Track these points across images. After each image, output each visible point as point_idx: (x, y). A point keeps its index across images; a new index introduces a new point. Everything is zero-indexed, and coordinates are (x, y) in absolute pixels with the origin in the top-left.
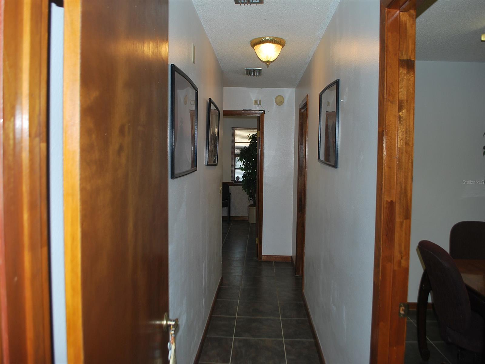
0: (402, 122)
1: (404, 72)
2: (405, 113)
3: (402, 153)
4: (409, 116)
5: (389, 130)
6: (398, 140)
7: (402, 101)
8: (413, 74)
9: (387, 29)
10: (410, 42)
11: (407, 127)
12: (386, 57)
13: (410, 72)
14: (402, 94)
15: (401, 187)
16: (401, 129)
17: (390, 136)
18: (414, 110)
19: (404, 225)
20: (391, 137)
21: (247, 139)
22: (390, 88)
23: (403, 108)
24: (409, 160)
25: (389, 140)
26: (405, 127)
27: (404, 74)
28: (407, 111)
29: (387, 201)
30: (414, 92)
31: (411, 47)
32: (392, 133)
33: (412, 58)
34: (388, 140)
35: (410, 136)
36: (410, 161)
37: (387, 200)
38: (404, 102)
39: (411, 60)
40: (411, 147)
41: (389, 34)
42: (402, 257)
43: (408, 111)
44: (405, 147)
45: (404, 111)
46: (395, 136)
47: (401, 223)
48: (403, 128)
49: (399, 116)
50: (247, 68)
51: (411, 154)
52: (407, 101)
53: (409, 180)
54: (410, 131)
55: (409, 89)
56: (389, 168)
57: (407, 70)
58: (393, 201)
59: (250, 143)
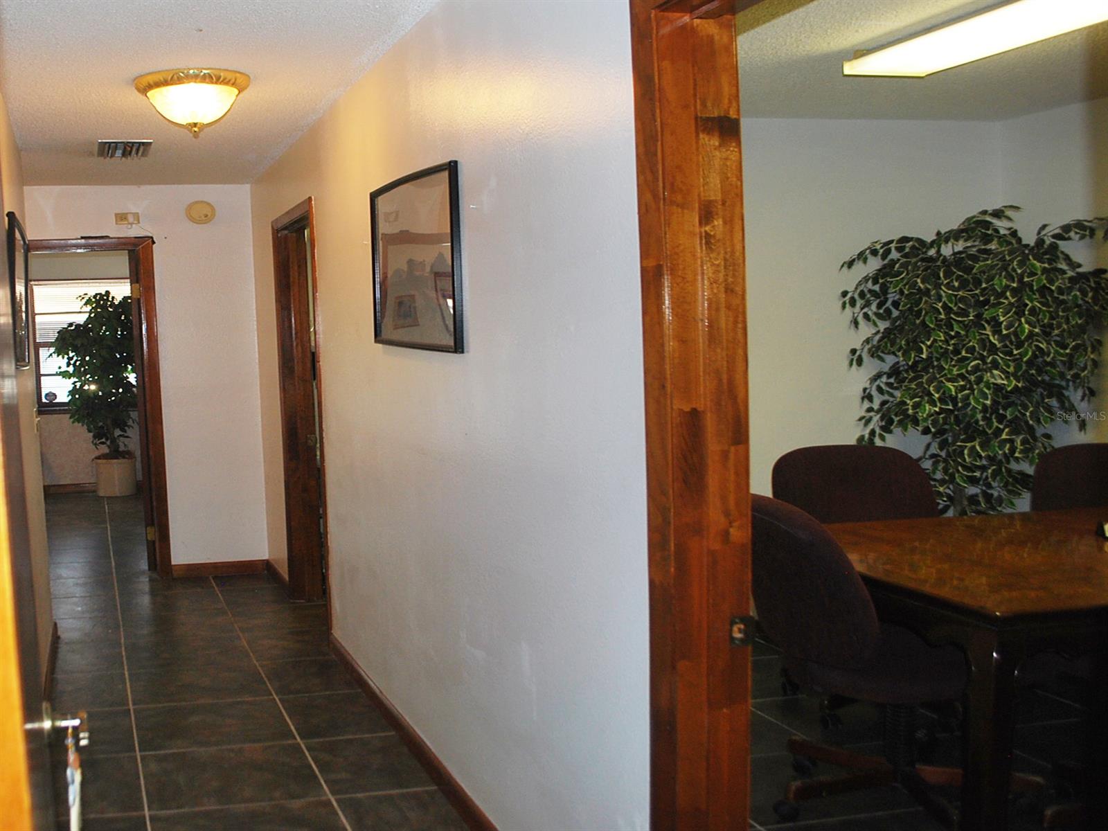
0: (715, 246)
1: (712, 143)
2: (721, 226)
3: (718, 310)
4: (731, 232)
5: (678, 264)
6: (703, 284)
7: (710, 202)
8: (735, 147)
9: (658, 53)
10: (725, 80)
11: (728, 257)
12: (658, 111)
13: (729, 143)
14: (712, 187)
15: (720, 380)
16: (713, 260)
17: (679, 276)
18: (743, 220)
19: (732, 456)
20: (684, 278)
21: (78, 305)
22: (674, 177)
23: (715, 217)
24: (735, 322)
25: (678, 284)
26: (722, 256)
27: (712, 147)
28: (725, 223)
29: (680, 410)
30: (741, 182)
31: (726, 89)
32: (684, 268)
33: (731, 113)
34: (675, 285)
35: (737, 274)
36: (740, 325)
37: (681, 408)
38: (716, 204)
39: (729, 118)
40: (740, 297)
41: (666, 64)
42: (730, 523)
43: (729, 222)
44: (724, 296)
45: (718, 222)
46: (696, 275)
47: (725, 455)
48: (717, 259)
49: (704, 234)
50: (104, 141)
51: (741, 310)
52: (723, 204)
53: (740, 365)
54: (734, 265)
55: (728, 178)
56: (683, 341)
57: (720, 137)
58: (699, 409)
59: (90, 312)
